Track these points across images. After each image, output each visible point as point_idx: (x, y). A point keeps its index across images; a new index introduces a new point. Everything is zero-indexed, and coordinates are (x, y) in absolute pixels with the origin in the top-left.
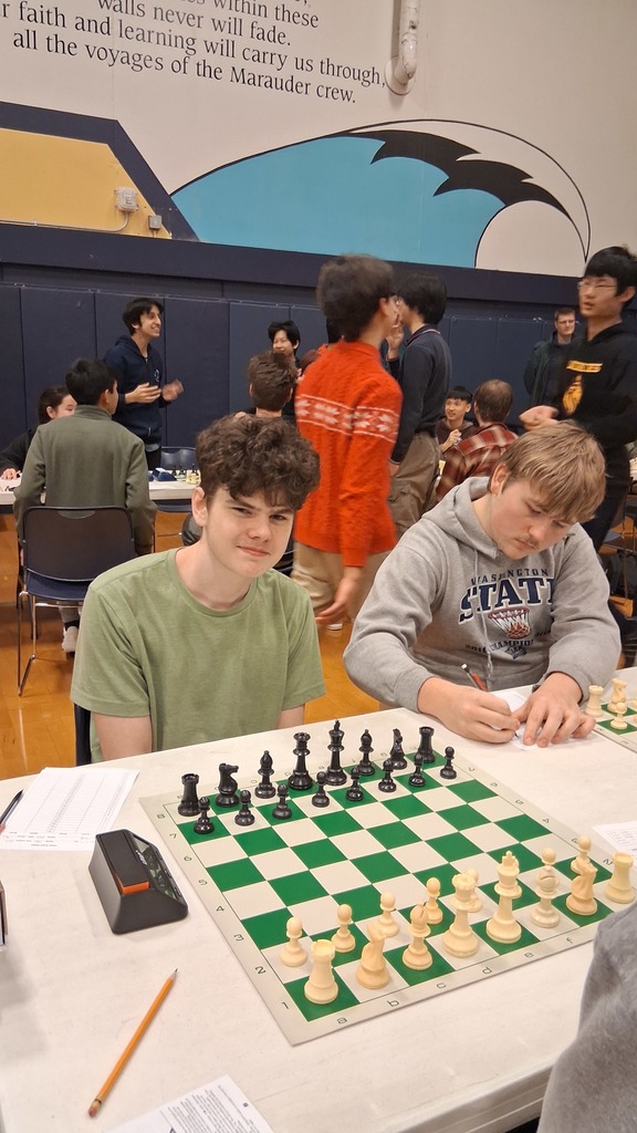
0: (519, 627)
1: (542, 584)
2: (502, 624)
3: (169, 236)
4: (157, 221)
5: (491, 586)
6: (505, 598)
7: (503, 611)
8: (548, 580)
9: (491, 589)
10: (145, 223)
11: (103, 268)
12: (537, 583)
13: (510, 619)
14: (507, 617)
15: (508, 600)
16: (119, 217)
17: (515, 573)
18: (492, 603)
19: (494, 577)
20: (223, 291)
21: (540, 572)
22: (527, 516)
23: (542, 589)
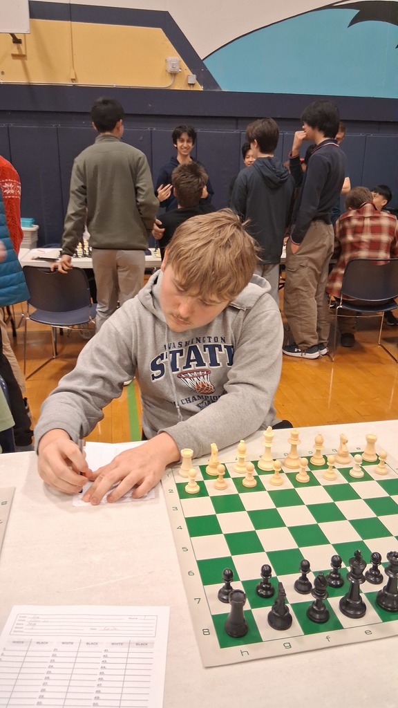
0: (203, 386)
1: (220, 350)
2: (188, 383)
3: (201, 88)
4: (192, 78)
5: (178, 351)
6: (193, 361)
7: (190, 372)
8: (225, 347)
9: (178, 354)
10: (187, 80)
11: (157, 112)
12: (217, 349)
13: (195, 379)
14: (193, 377)
15: (196, 363)
16: (169, 77)
17: (201, 341)
18: (180, 366)
19: (180, 344)
20: (237, 125)
21: (220, 340)
22: (177, 295)
23: (221, 355)
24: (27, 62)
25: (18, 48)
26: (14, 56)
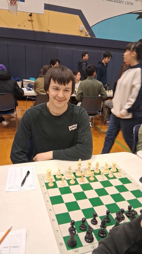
3: (90, 37)
4: (88, 33)
10: (85, 34)
16: (80, 32)
24: (33, 23)
25: (31, 18)
26: (29, 20)
